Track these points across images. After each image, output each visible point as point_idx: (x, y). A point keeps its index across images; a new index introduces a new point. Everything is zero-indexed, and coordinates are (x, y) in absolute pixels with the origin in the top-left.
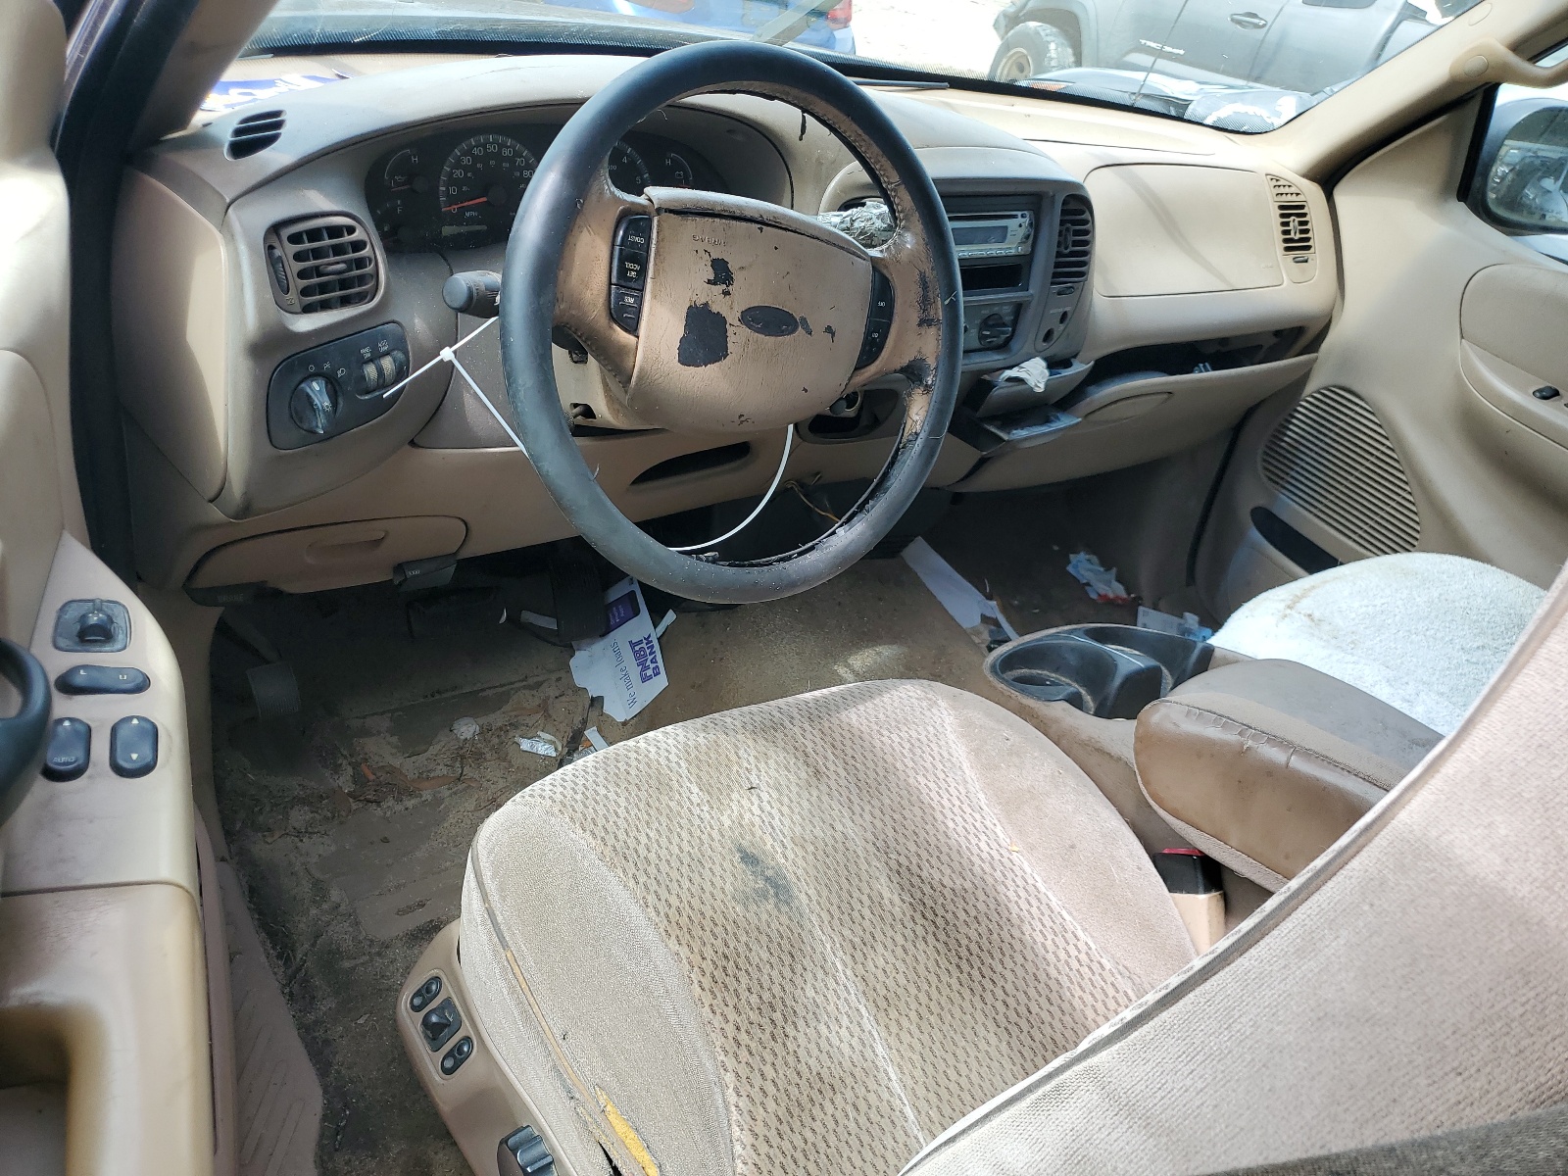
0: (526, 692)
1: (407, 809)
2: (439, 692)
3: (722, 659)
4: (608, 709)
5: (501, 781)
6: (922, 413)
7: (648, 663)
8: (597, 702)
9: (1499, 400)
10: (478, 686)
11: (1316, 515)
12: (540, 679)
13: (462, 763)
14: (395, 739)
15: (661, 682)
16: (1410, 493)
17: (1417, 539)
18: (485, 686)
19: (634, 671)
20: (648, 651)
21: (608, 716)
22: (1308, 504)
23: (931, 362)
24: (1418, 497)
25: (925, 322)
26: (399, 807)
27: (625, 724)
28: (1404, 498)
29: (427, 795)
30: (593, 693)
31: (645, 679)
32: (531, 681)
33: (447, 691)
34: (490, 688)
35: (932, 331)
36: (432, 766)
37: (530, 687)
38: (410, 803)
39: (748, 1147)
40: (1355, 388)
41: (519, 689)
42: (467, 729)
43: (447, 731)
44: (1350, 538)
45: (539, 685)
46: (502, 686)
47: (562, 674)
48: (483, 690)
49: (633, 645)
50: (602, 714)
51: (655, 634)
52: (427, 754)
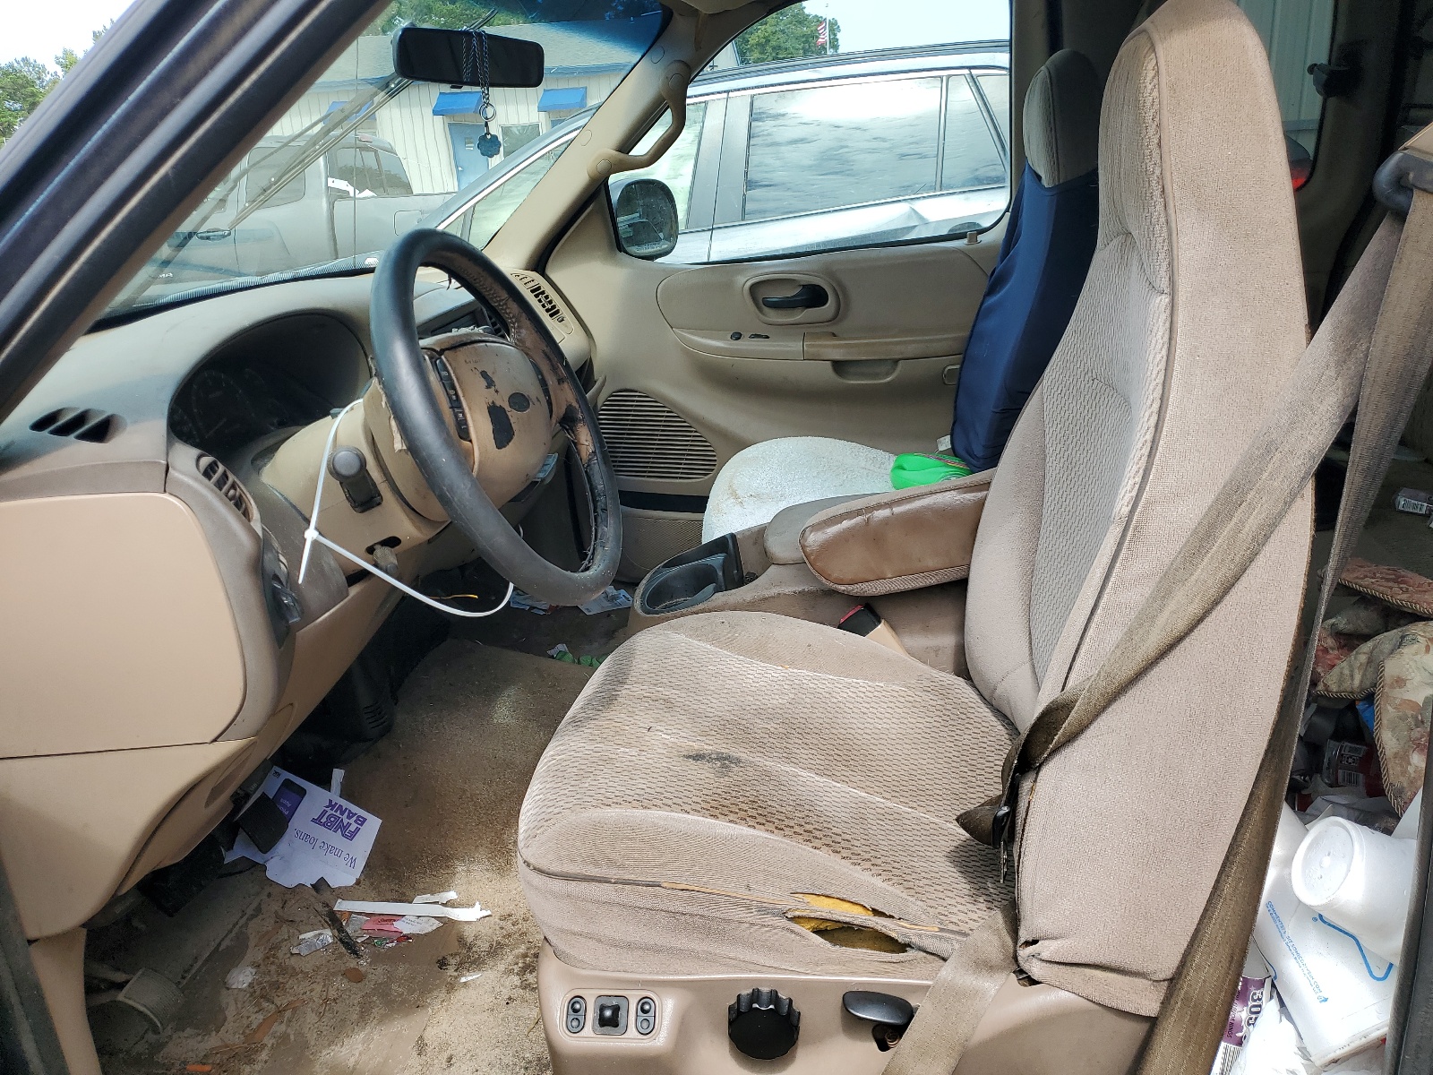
0: (255, 920)
1: (266, 1062)
2: (186, 972)
3: (415, 769)
4: (334, 883)
5: (314, 986)
6: (589, 438)
7: (346, 821)
8: (320, 885)
9: (717, 351)
10: (213, 945)
11: (648, 477)
12: (255, 905)
13: (268, 1000)
14: (189, 1031)
15: (373, 824)
16: (696, 432)
17: (715, 456)
18: (217, 941)
19: (335, 838)
20: (338, 814)
21: (340, 888)
22: (638, 474)
23: (575, 404)
24: (703, 431)
25: (560, 381)
26: (257, 1067)
27: (358, 882)
28: (694, 436)
29: (269, 1041)
30: (310, 880)
31: (352, 836)
32: (249, 912)
33: (192, 966)
34: (223, 939)
35: (566, 385)
36: (245, 1022)
37: (253, 917)
38: (264, 1055)
39: (872, 867)
40: (628, 387)
41: (246, 925)
42: (242, 978)
43: (224, 992)
44: (677, 478)
45: (258, 910)
46: (230, 931)
47: (268, 889)
48: (219, 944)
49: (317, 821)
50: (334, 890)
51: (334, 795)
52: (230, 1018)
